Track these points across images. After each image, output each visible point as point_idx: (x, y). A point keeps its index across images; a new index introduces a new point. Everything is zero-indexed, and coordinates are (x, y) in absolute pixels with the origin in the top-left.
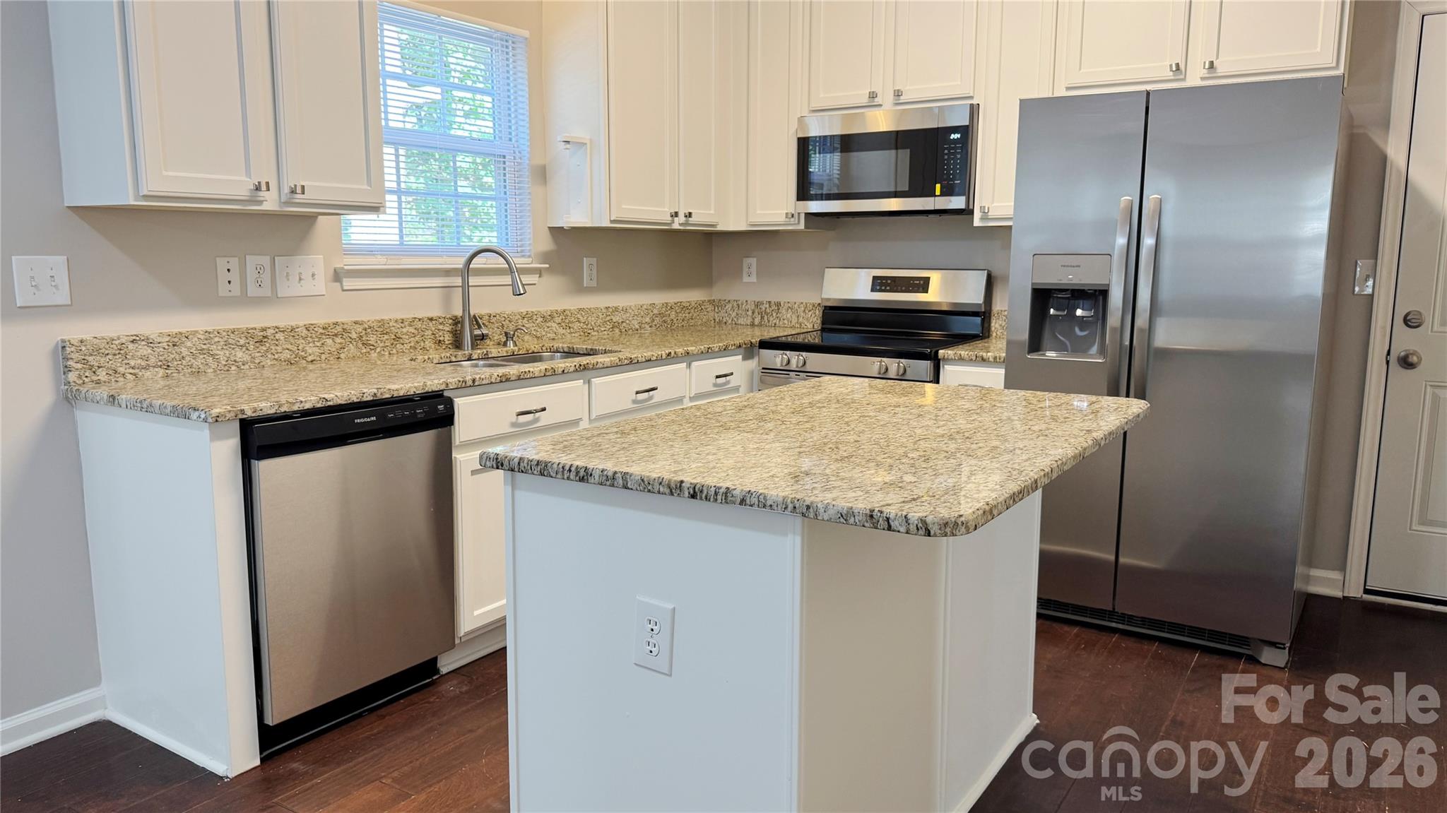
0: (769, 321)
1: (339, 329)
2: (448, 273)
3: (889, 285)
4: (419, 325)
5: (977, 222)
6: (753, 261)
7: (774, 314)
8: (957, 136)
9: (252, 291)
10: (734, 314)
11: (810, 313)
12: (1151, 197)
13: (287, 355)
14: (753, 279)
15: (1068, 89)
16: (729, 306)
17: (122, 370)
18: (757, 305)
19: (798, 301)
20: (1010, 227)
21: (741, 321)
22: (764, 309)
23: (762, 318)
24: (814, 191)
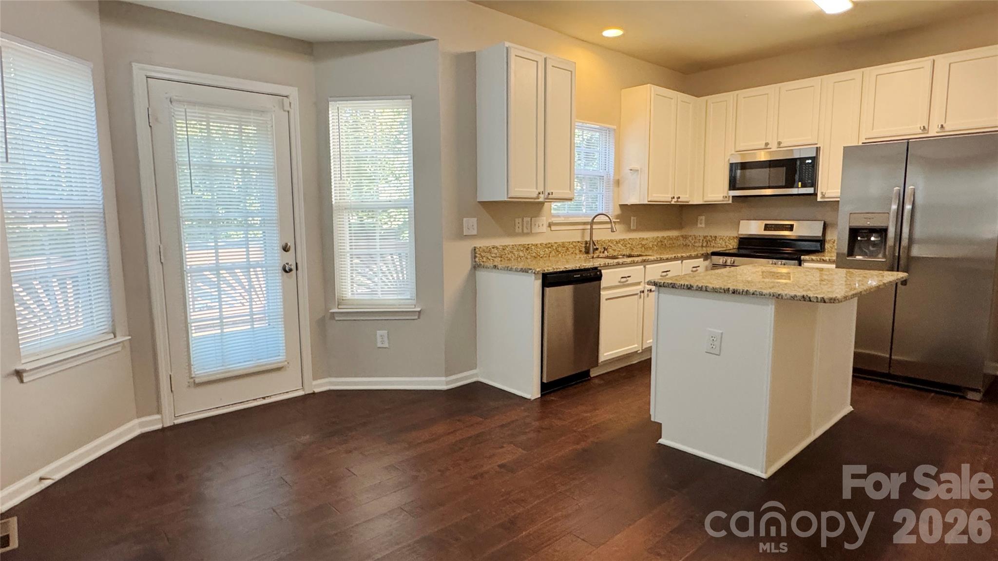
0: (710, 245)
1: (550, 245)
2: (585, 223)
3: (772, 228)
4: (574, 244)
5: (819, 199)
6: (703, 218)
7: (714, 242)
8: (810, 161)
9: (525, 231)
10: (693, 242)
11: (732, 241)
12: (910, 188)
13: (534, 254)
14: (703, 225)
15: (866, 139)
16: (690, 238)
17: (490, 258)
18: (705, 237)
19: (726, 236)
20: (838, 201)
21: (696, 245)
22: (708, 239)
23: (707, 243)
24: (737, 186)
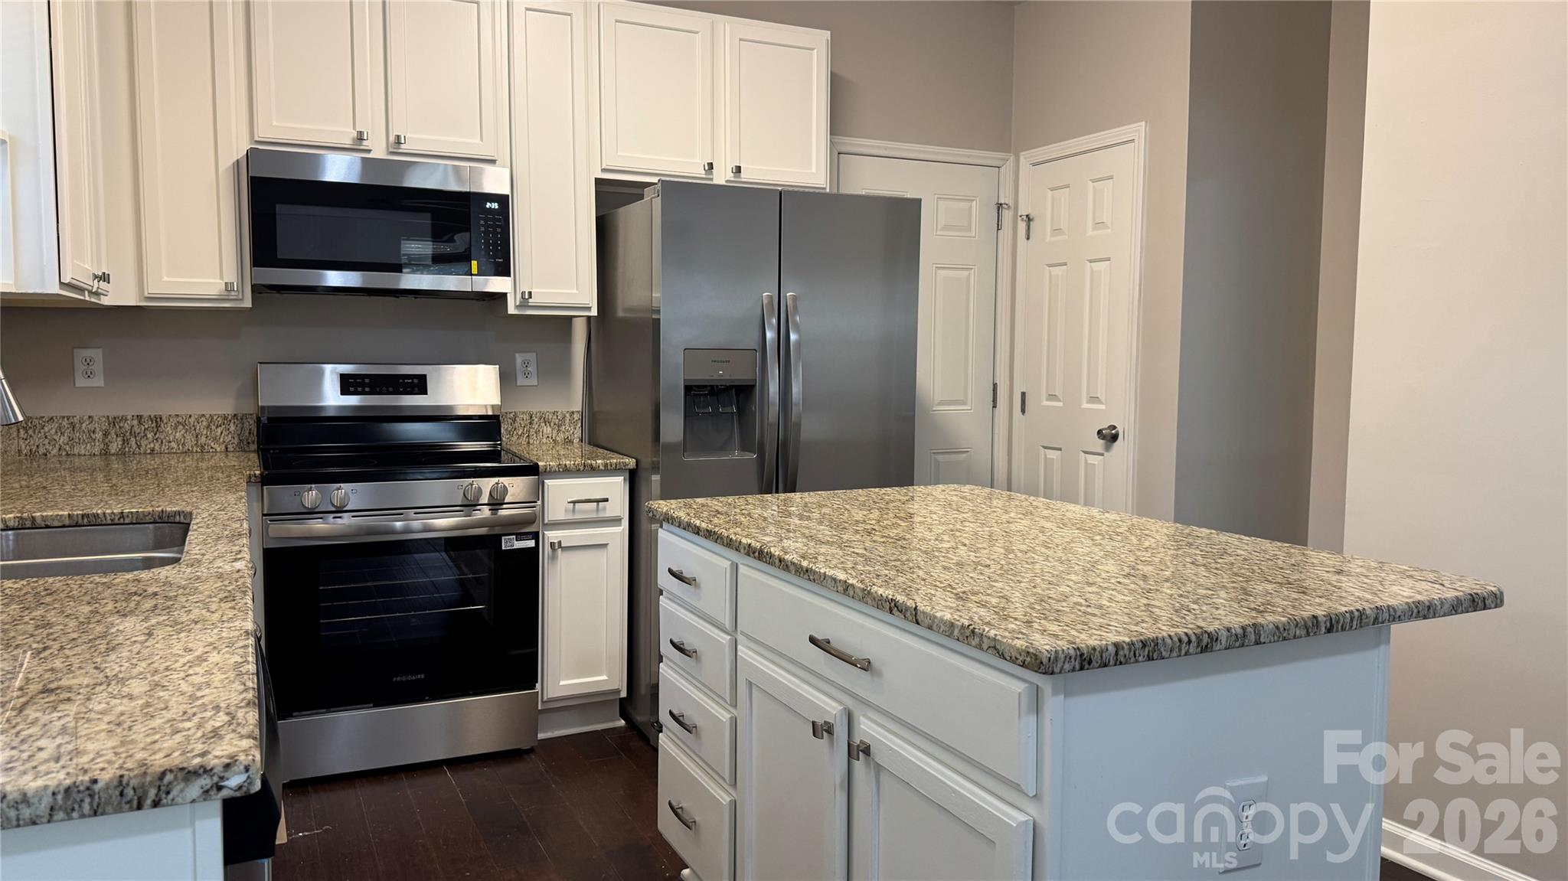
0: (139, 447)
3: (367, 385)
6: (96, 354)
7: (150, 435)
10: (62, 438)
11: (219, 430)
12: (788, 295)
14: (98, 381)
15: (604, 170)
18: (114, 422)
19: (195, 413)
22: (127, 427)
23: (125, 441)
24: (281, 254)
